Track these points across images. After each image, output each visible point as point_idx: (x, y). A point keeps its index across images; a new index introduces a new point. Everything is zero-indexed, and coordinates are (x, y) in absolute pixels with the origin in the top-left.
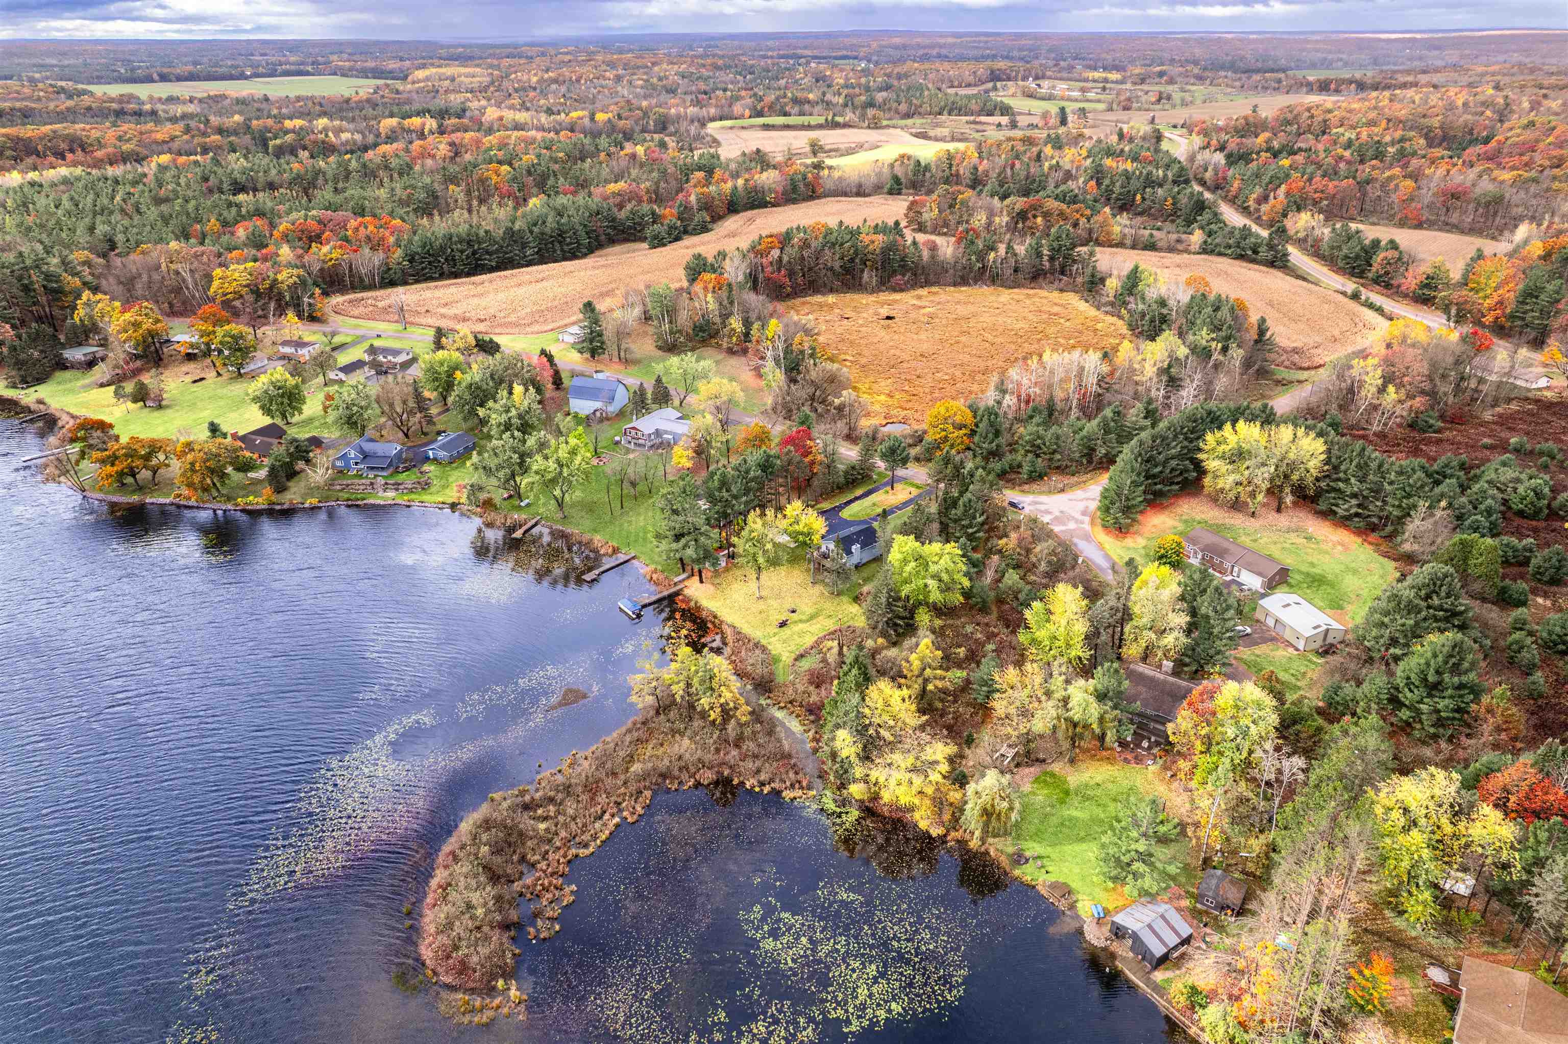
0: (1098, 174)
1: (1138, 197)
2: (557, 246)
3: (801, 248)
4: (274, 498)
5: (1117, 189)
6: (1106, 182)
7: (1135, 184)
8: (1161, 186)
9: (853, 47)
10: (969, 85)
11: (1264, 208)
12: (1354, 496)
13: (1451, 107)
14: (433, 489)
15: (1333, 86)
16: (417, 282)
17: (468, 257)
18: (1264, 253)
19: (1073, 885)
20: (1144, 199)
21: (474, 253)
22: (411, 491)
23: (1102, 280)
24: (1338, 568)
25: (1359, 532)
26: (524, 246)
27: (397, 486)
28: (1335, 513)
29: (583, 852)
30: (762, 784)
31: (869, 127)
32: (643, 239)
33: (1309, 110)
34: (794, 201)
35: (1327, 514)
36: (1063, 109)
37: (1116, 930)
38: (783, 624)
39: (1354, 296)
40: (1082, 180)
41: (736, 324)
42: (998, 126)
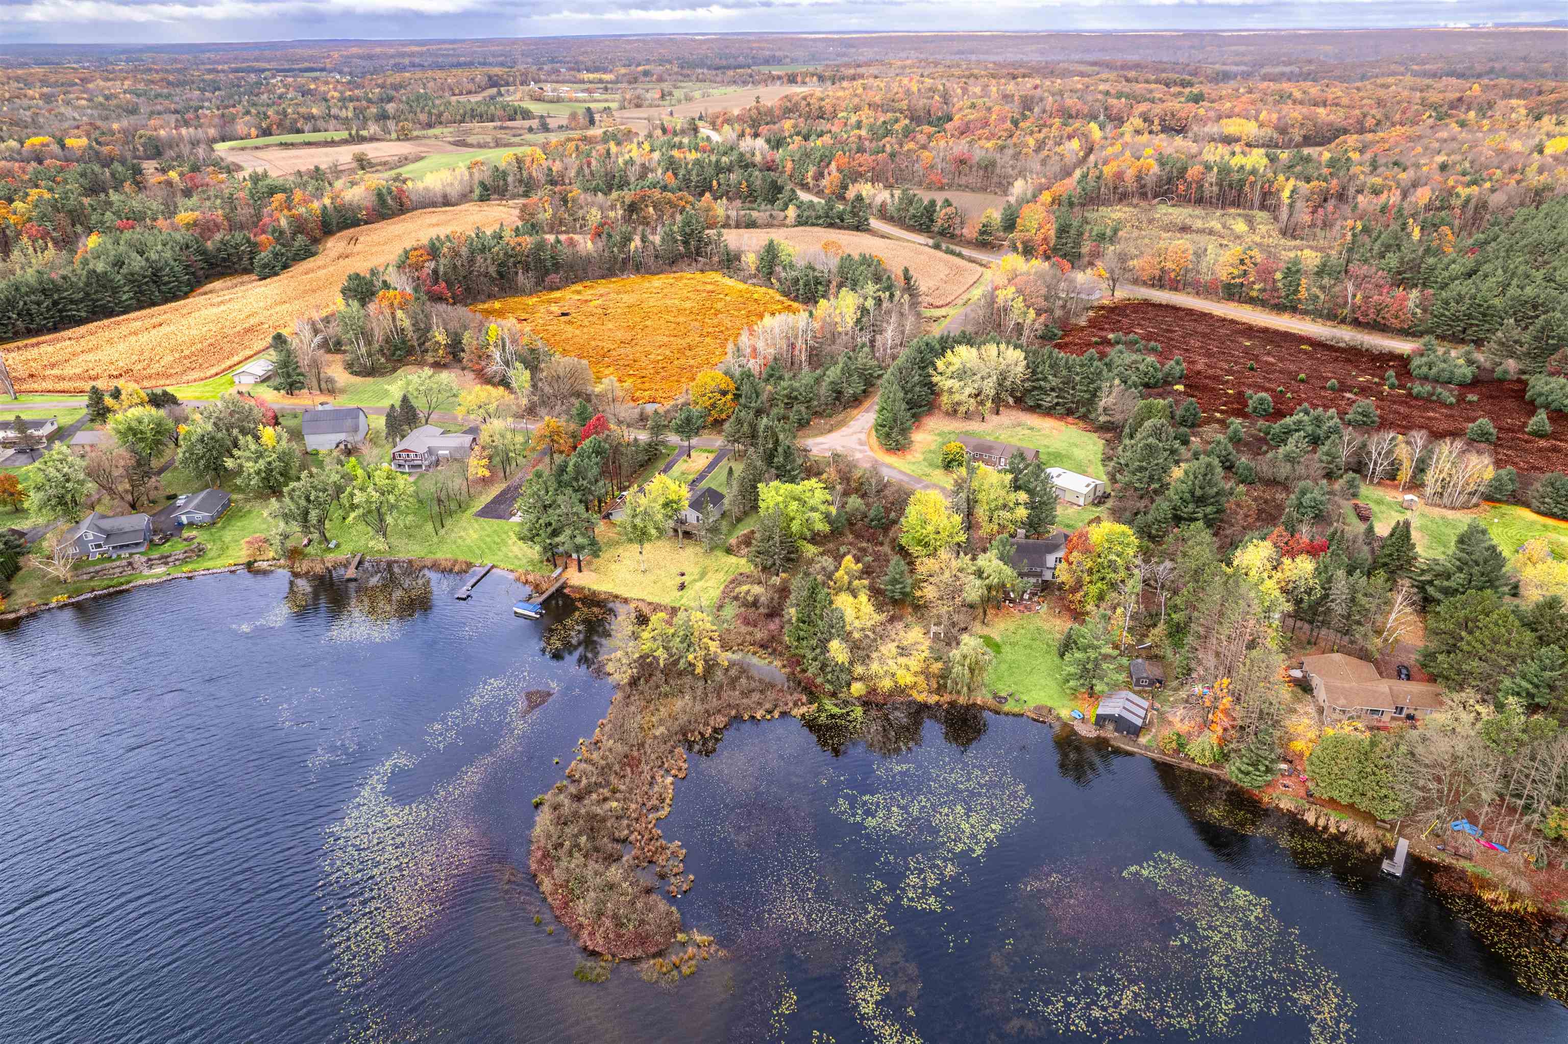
0: (672, 165)
1: (715, 183)
2: (153, 287)
3: (453, 258)
5: (694, 178)
6: (682, 172)
7: (710, 171)
8: (730, 171)
9: (311, 59)
10: (469, 92)
11: (824, 182)
12: (1052, 390)
13: (908, 92)
14: (211, 554)
15: (799, 79)
17: (48, 309)
18: (849, 220)
19: (1049, 704)
20: (719, 184)
21: (55, 303)
22: (184, 561)
23: (738, 258)
24: (1065, 445)
25: (1061, 417)
26: (115, 291)
27: (164, 560)
28: (1039, 406)
29: (663, 813)
30: (770, 712)
31: (398, 139)
33: (804, 98)
34: (385, 216)
35: (1035, 409)
36: (589, 109)
37: (1101, 720)
38: (682, 587)
39: (937, 247)
40: (660, 171)
41: (440, 337)
42: (531, 130)
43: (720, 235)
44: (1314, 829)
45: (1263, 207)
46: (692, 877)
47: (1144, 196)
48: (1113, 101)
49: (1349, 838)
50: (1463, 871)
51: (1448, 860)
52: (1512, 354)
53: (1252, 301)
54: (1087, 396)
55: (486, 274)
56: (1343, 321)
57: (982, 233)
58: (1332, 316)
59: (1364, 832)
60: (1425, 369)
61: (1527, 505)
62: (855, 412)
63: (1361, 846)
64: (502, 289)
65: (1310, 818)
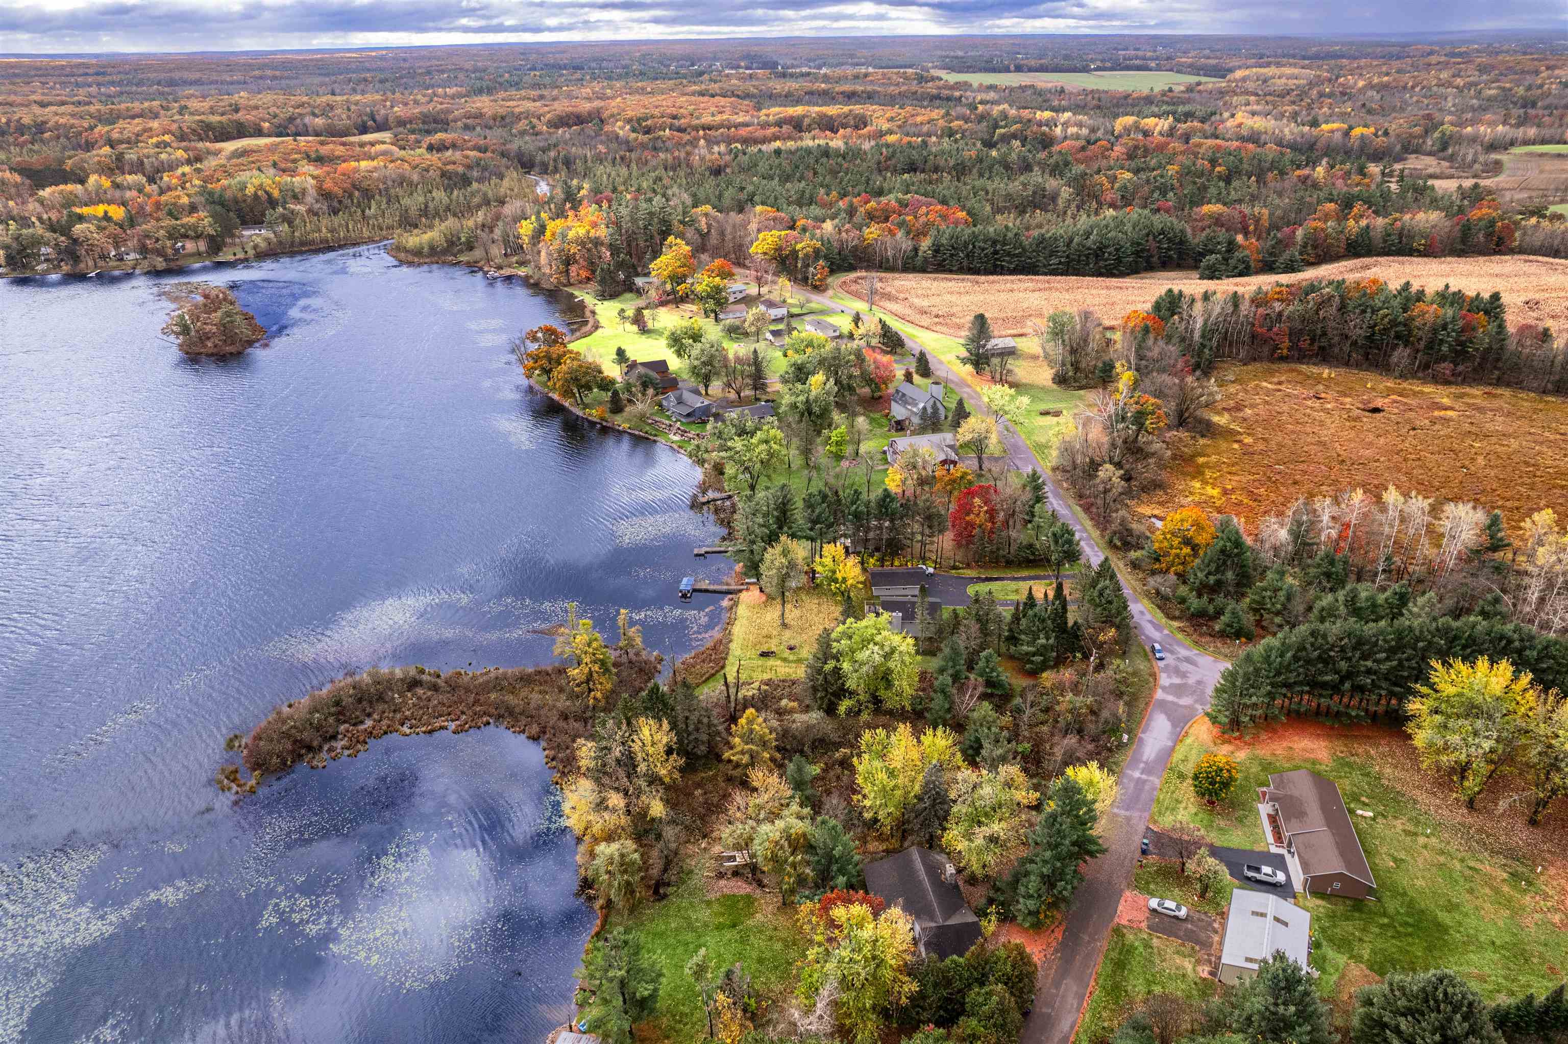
3: (1319, 306)
4: (607, 415)
16: (936, 271)
32: (1196, 267)
34: (1461, 253)
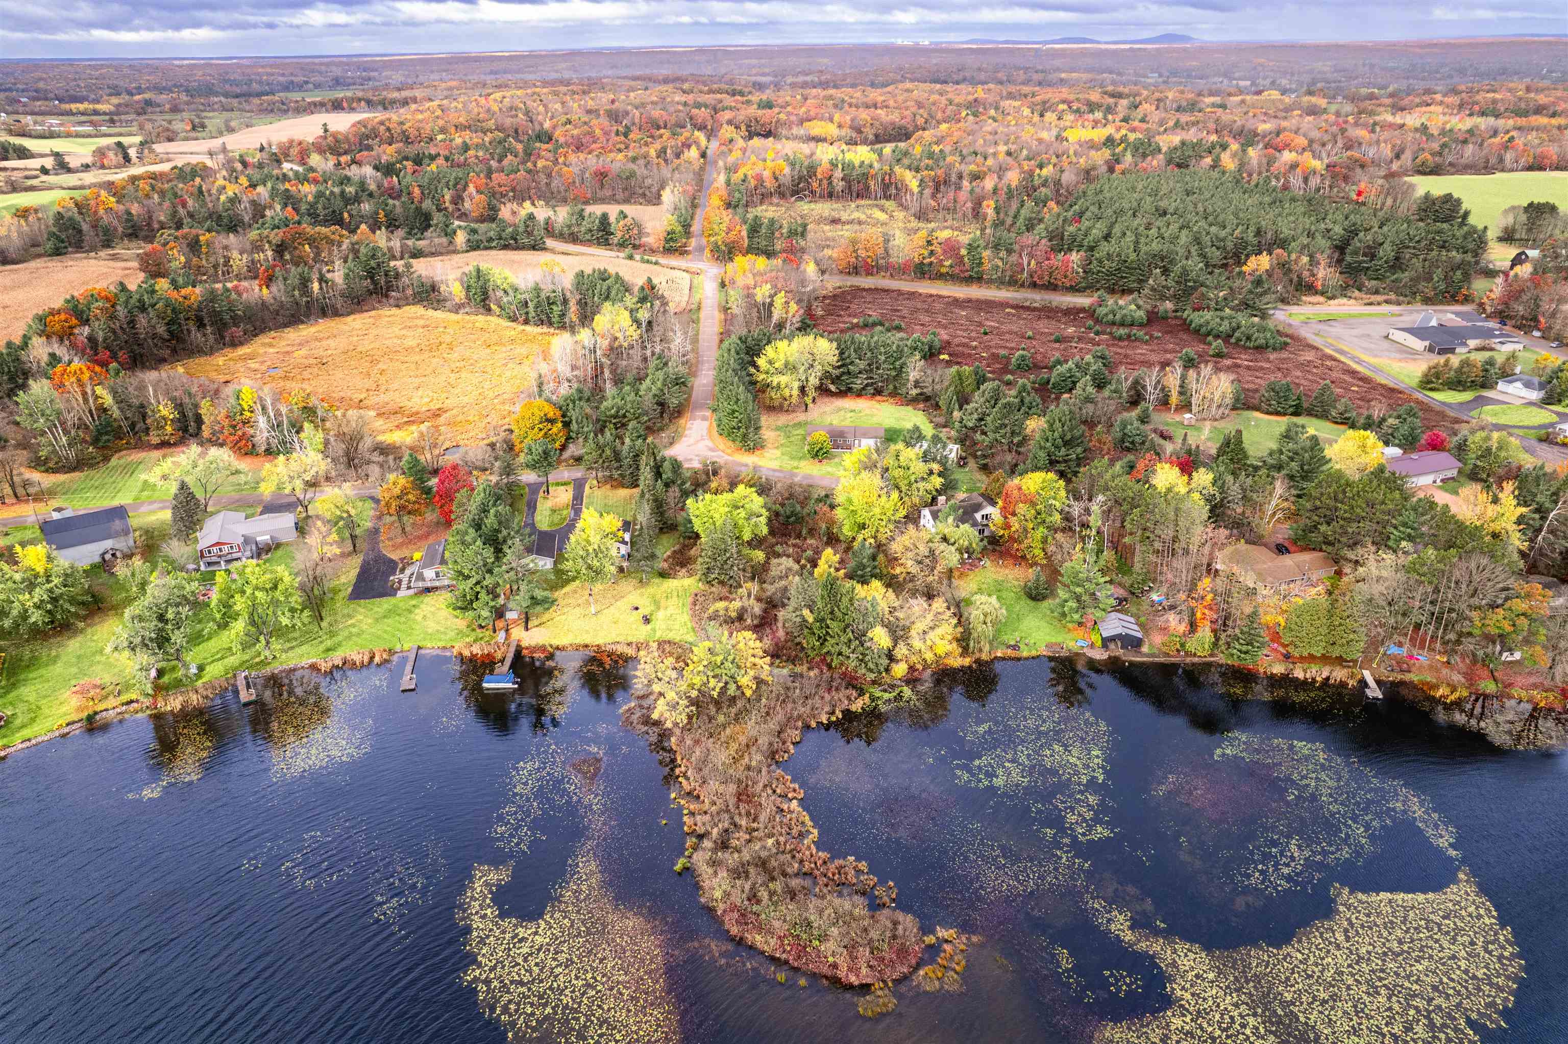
0: (289, 200)
1: (346, 215)
6: (304, 206)
7: (337, 203)
11: (467, 205)
12: (861, 372)
18: (523, 239)
19: (1054, 641)
20: (351, 216)
23: (436, 288)
25: (872, 397)
28: (852, 390)
29: (814, 836)
35: (846, 393)
36: (119, 144)
37: (1106, 642)
38: (647, 620)
39: (631, 257)
40: (278, 207)
41: (166, 410)
42: (44, 171)
43: (408, 266)
44: (1305, 682)
45: (887, 197)
46: (891, 883)
47: (782, 195)
48: (695, 111)
49: (1332, 681)
50: (1412, 682)
51: (1400, 677)
52: (1163, 298)
53: (941, 277)
54: (894, 373)
55: (155, 336)
56: (1022, 285)
57: (667, 241)
58: (1013, 283)
59: (1339, 674)
60: (1111, 317)
61: (1257, 408)
62: (682, 421)
63: (1343, 685)
64: (174, 351)
65: (1299, 674)
